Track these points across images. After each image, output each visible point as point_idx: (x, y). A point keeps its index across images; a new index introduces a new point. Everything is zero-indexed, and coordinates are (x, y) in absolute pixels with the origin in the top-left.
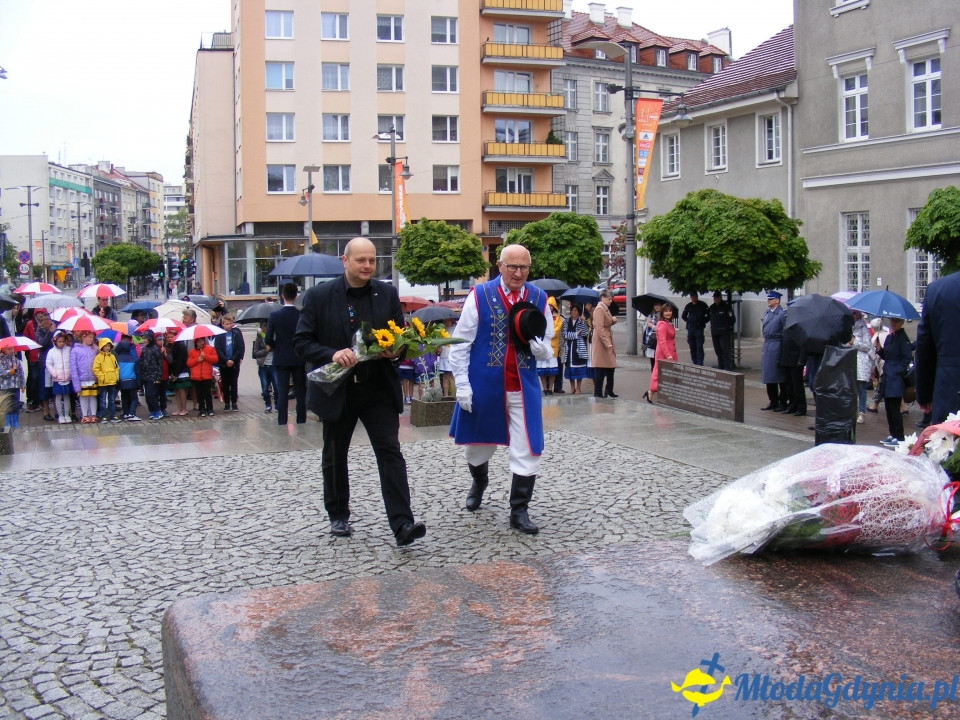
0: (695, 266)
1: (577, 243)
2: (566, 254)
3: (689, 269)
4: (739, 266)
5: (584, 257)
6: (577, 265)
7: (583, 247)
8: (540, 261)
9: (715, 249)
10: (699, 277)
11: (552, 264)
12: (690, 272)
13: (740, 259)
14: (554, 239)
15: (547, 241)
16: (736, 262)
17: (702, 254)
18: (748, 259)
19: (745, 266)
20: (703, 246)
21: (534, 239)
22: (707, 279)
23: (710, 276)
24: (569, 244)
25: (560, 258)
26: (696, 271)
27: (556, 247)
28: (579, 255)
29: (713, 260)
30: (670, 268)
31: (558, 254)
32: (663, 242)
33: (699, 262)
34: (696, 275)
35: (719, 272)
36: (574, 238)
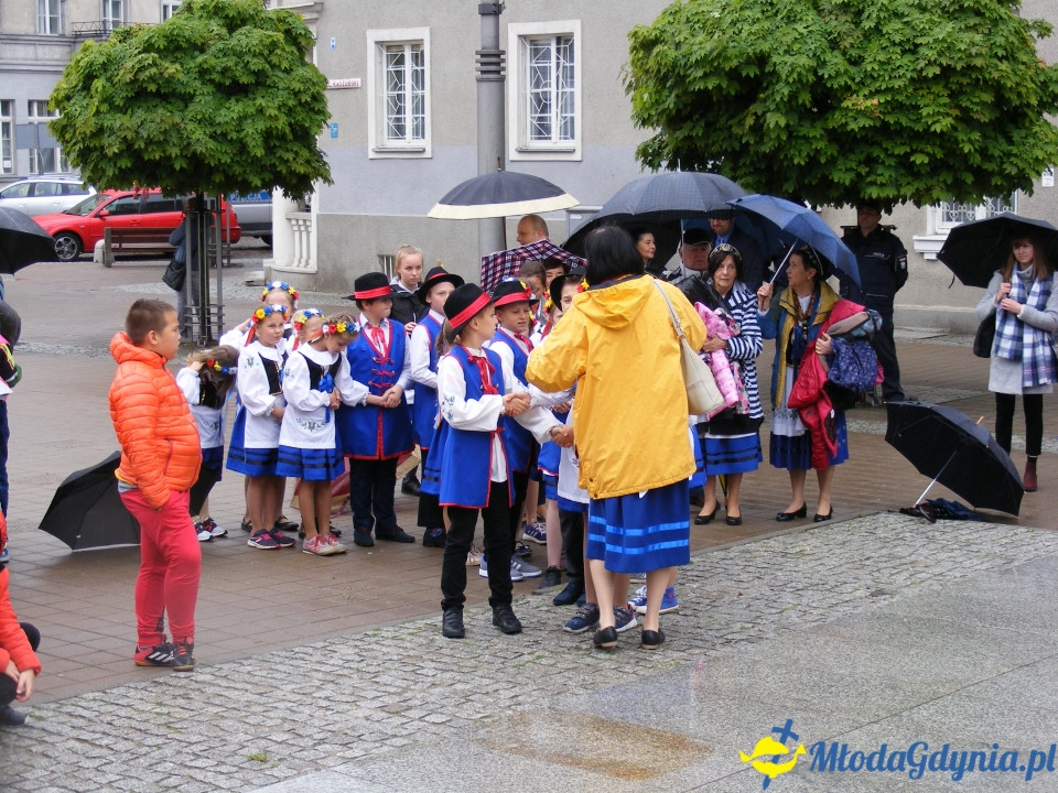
0: (835, 136)
1: (282, 80)
2: (261, 111)
3: (821, 145)
4: (961, 136)
5: (301, 116)
6: (282, 138)
7: (296, 94)
8: (191, 126)
9: (899, 91)
10: (841, 164)
11: (224, 135)
12: (817, 151)
13: (966, 119)
14: (225, 71)
15: (203, 72)
16: (954, 128)
17: (862, 107)
18: (984, 119)
19: (976, 136)
20: (862, 83)
21: (171, 69)
22: (864, 170)
23: (871, 162)
24: (261, 81)
25: (242, 119)
26: (833, 150)
27: (232, 89)
28: (290, 111)
29: (891, 119)
30: (760, 142)
31: (236, 108)
32: (752, 72)
33: (853, 126)
34: (832, 161)
35: (900, 150)
36: (273, 67)
